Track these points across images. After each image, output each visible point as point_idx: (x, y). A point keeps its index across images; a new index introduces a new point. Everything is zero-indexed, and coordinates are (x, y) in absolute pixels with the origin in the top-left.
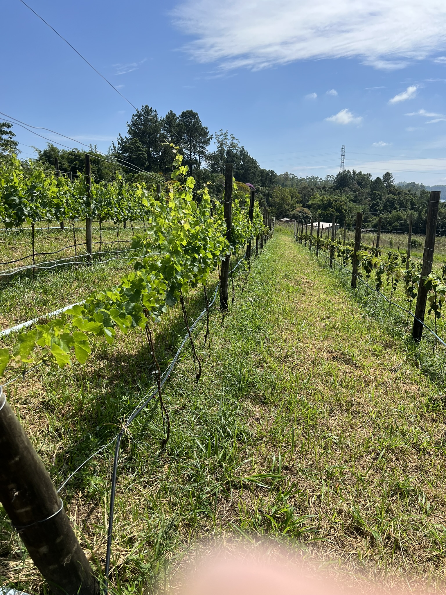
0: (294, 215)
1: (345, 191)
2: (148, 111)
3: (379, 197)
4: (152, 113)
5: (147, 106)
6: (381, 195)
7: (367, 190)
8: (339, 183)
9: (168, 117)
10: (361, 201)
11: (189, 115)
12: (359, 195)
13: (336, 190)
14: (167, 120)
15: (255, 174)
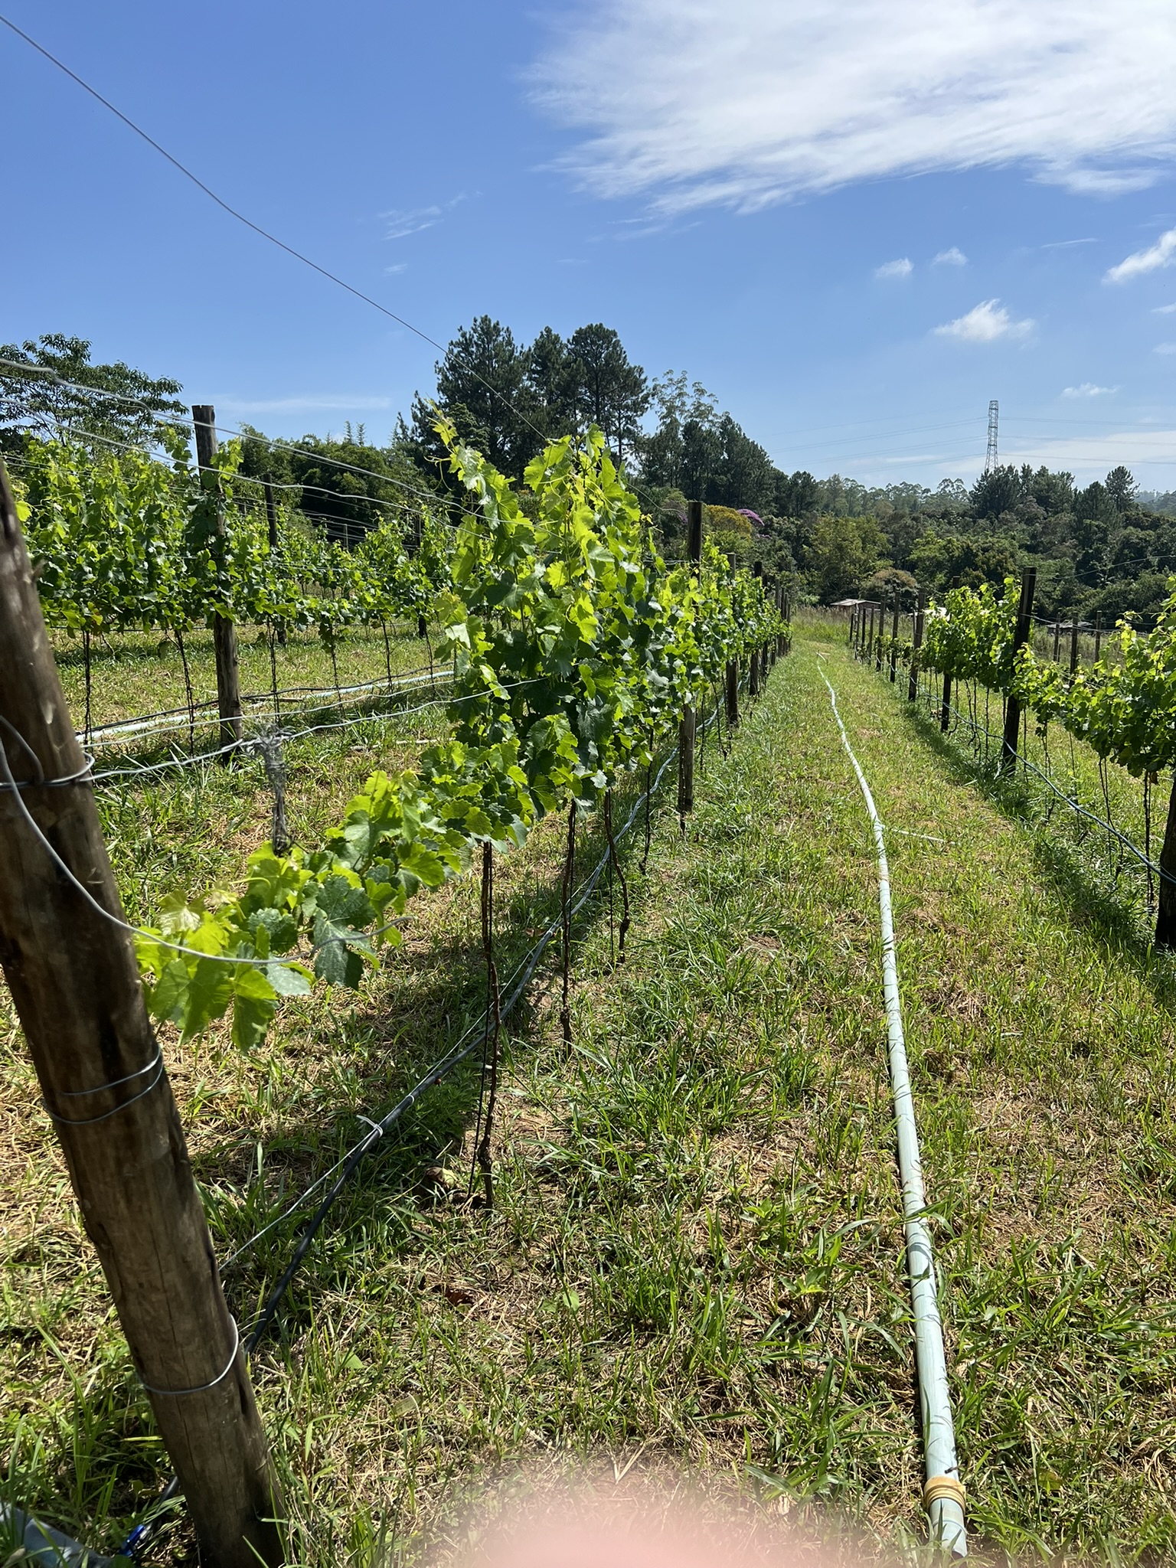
0: (872, 589)
1: (1005, 522)
2: (488, 330)
3: (1100, 535)
4: (498, 335)
5: (485, 320)
6: (1105, 531)
7: (1067, 517)
8: (985, 501)
9: (540, 346)
10: (1049, 549)
11: (594, 338)
12: (1043, 533)
13: (981, 521)
14: (538, 352)
15: (760, 484)
